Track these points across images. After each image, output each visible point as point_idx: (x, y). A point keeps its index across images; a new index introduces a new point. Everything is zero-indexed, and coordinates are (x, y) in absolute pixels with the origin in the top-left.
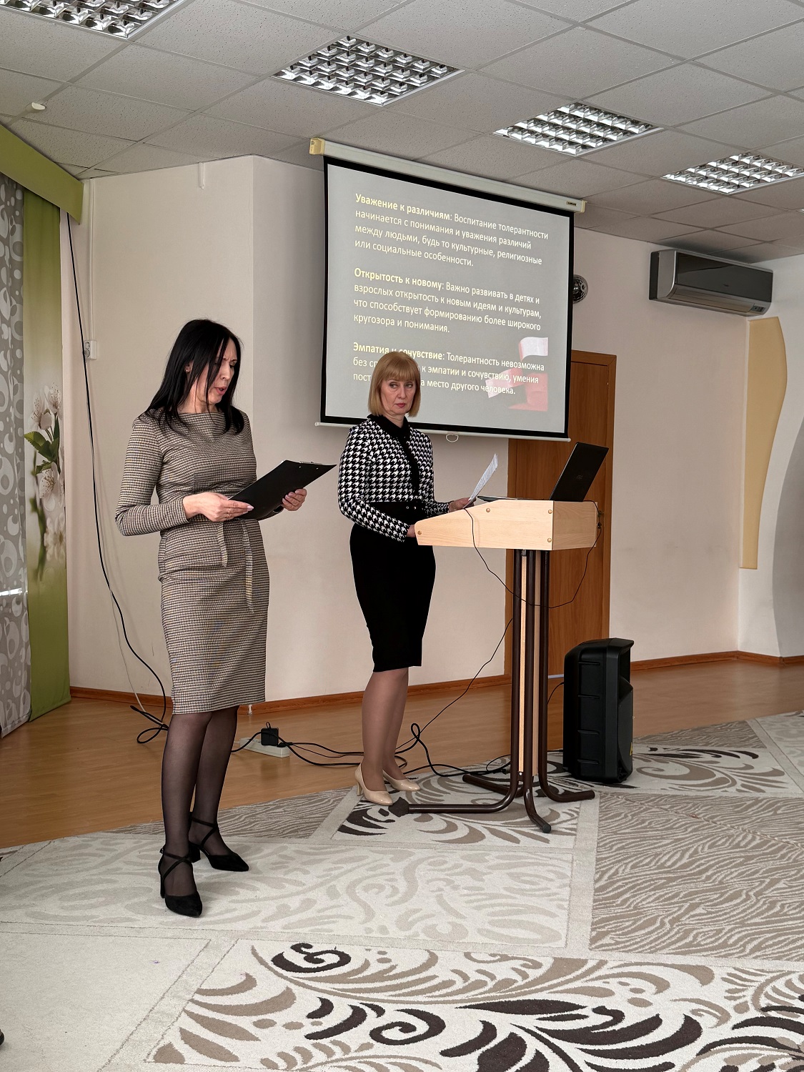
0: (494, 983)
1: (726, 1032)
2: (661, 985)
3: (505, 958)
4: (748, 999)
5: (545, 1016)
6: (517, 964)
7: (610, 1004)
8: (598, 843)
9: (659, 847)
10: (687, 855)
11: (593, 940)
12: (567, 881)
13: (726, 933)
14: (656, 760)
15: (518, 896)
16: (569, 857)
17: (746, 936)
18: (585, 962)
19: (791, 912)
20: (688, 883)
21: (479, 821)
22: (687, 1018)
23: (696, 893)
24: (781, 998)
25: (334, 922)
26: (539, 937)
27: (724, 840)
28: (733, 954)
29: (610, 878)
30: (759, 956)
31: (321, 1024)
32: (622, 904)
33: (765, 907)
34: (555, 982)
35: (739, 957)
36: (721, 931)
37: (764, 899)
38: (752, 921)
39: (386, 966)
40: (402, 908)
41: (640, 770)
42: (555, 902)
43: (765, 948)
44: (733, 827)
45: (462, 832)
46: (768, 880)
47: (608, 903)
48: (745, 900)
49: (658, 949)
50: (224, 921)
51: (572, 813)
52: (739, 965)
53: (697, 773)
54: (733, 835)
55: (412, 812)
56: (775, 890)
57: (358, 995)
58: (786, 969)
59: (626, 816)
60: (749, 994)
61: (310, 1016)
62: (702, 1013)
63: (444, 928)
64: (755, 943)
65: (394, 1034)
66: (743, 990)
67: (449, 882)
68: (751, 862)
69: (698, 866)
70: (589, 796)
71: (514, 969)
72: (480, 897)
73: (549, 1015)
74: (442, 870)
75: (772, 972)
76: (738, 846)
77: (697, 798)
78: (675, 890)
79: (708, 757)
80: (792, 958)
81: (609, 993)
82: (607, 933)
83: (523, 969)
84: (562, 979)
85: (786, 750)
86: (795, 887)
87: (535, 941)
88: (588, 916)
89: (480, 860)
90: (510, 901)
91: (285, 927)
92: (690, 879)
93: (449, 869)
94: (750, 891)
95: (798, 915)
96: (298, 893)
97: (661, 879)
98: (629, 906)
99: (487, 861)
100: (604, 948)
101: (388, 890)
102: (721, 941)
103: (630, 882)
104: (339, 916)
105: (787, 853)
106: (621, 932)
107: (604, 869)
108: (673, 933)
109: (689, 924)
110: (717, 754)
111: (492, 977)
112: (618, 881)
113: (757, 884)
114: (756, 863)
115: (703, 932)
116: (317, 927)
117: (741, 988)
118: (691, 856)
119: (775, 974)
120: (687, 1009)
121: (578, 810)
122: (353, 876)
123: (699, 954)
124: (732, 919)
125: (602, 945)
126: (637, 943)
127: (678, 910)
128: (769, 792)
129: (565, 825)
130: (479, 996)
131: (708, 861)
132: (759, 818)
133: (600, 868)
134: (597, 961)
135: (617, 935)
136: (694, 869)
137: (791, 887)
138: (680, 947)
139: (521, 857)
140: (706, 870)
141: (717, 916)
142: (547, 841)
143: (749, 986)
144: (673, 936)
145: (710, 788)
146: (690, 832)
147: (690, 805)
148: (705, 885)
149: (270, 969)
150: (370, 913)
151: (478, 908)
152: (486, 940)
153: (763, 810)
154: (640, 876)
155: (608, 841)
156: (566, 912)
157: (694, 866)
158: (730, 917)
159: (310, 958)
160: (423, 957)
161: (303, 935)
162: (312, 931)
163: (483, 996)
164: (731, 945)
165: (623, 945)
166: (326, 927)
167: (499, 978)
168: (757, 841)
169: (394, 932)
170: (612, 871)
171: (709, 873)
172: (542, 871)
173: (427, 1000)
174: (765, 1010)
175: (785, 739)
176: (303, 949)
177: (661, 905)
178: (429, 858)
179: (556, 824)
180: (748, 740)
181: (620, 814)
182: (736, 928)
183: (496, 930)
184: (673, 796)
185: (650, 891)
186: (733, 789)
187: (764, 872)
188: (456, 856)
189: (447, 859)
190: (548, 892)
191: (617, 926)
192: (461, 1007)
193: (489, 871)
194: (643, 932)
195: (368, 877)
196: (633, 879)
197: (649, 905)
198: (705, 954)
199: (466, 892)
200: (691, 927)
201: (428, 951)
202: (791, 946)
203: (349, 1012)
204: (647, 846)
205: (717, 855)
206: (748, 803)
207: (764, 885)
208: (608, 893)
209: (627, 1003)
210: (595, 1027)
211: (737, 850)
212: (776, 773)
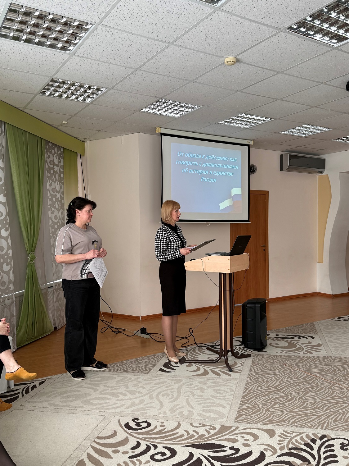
0: (197, 436)
1: (274, 459)
2: (256, 437)
3: (204, 425)
4: (285, 444)
5: (212, 450)
6: (207, 428)
7: (236, 445)
8: (248, 376)
9: (269, 378)
10: (278, 382)
11: (237, 418)
12: (233, 393)
13: (284, 416)
14: (277, 340)
15: (214, 399)
16: (236, 382)
17: (291, 417)
18: (231, 427)
19: (310, 407)
20: (275, 394)
21: (208, 367)
22: (262, 452)
23: (278, 398)
24: (297, 444)
25: (149, 409)
26: (218, 416)
27: (293, 375)
28: (285, 424)
29: (249, 391)
30: (294, 426)
31: (134, 452)
32: (250, 403)
33: (301, 404)
34: (219, 436)
35: (286, 426)
36: (282, 414)
37: (301, 401)
38: (295, 410)
39: (162, 428)
40: (173, 404)
41: (270, 344)
42: (227, 402)
43: (296, 422)
44: (298, 369)
45: (202, 371)
46: (305, 392)
47: (245, 402)
48: (294, 401)
49: (258, 422)
50: (111, 409)
51: (242, 363)
52: (286, 430)
53: (291, 345)
54: (297, 373)
55: (186, 363)
56: (306, 397)
57: (150, 440)
58: (302, 431)
59: (261, 365)
60: (286, 441)
61: (132, 449)
62: (267, 450)
63: (186, 413)
64: (294, 420)
65: (158, 457)
66: (284, 440)
67: (192, 393)
68: (301, 384)
69: (281, 386)
70: (249, 356)
71: (206, 430)
72: (201, 399)
73: (213, 450)
74: (191, 388)
75: (297, 433)
76: (297, 377)
77: (288, 356)
78: (271, 396)
79: (296, 338)
80: (305, 427)
81: (236, 441)
82: (242, 415)
83: (209, 430)
84: (222, 435)
85: (325, 335)
86: (314, 395)
87: (216, 418)
88: (237, 408)
89: (205, 383)
90: (211, 401)
91: (132, 411)
92: (277, 392)
93: (193, 387)
94: (297, 397)
95: (312, 408)
96: (140, 397)
97: (267, 392)
98: (253, 404)
99: (207, 384)
100: (239, 422)
101: (170, 396)
102: (281, 419)
103: (255, 393)
104: (151, 407)
105: (315, 381)
106: (247, 415)
107: (248, 387)
108: (265, 415)
109: (272, 411)
110: (300, 337)
111: (197, 433)
112: (251, 393)
113: (300, 394)
114: (302, 385)
115: (276, 415)
116: (143, 411)
117: (284, 439)
118: (279, 382)
119: (297, 434)
120: (262, 448)
121: (244, 362)
122: (159, 390)
123: (272, 424)
124: (288, 409)
125: (239, 420)
126: (251, 419)
127: (269, 405)
128: (315, 354)
129: (238, 368)
130: (191, 442)
131: (285, 384)
132: (308, 365)
133: (246, 387)
134: (236, 427)
135: (245, 416)
136: (280, 387)
137: (312, 395)
138: (266, 421)
139: (219, 382)
140: (284, 388)
141: (283, 408)
142: (230, 375)
143: (287, 439)
144: (265, 416)
145: (294, 352)
146: (282, 371)
147: (285, 360)
148: (282, 395)
149: (123, 429)
150: (162, 406)
151: (199, 404)
152: (199, 418)
153: (311, 361)
154: (259, 391)
155: (252, 375)
156: (229, 406)
157: (280, 386)
158: (287, 409)
159: (137, 424)
160: (176, 424)
161: (137, 415)
162: (141, 413)
163: (192, 441)
164: (285, 421)
165: (246, 420)
166: (145, 411)
167: (200, 434)
168: (305, 375)
169: (169, 414)
170: (250, 389)
171: (284, 390)
172: (225, 388)
173: (173, 443)
174: (290, 449)
175: (326, 330)
176: (136, 421)
177: (264, 403)
178: (188, 382)
179: (235, 368)
180: (312, 331)
181: (258, 364)
182: (288, 413)
183: (204, 413)
184: (280, 356)
185: (261, 397)
186: (302, 353)
187: (304, 389)
188: (197, 382)
189: (194, 383)
190: (225, 397)
191: (246, 412)
192: (184, 446)
193: (207, 388)
194: (255, 415)
195: (165, 391)
196: (257, 392)
197: (260, 403)
198: (274, 424)
199: (197, 397)
200: (272, 413)
201: (178, 422)
202: (306, 422)
203: (146, 447)
204: (266, 377)
205: (289, 381)
206: (306, 358)
207: (303, 395)
208: (246, 398)
209: (242, 445)
210: (228, 455)
211: (297, 379)
212: (319, 345)
